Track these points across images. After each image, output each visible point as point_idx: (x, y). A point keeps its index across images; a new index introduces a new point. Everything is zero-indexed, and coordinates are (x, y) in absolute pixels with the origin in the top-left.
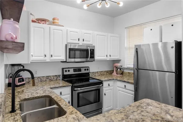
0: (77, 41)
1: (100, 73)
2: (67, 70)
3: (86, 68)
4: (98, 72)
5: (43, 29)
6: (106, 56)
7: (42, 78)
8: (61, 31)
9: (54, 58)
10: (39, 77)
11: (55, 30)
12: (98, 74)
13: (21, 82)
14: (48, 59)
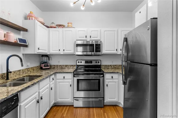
0: (85, 38)
1: (113, 66)
2: (80, 61)
3: (97, 61)
4: (111, 65)
5: (58, 32)
6: (116, 50)
7: (62, 66)
8: (71, 32)
9: (65, 52)
10: (60, 65)
11: (66, 32)
12: (111, 67)
13: (46, 67)
14: (62, 52)
